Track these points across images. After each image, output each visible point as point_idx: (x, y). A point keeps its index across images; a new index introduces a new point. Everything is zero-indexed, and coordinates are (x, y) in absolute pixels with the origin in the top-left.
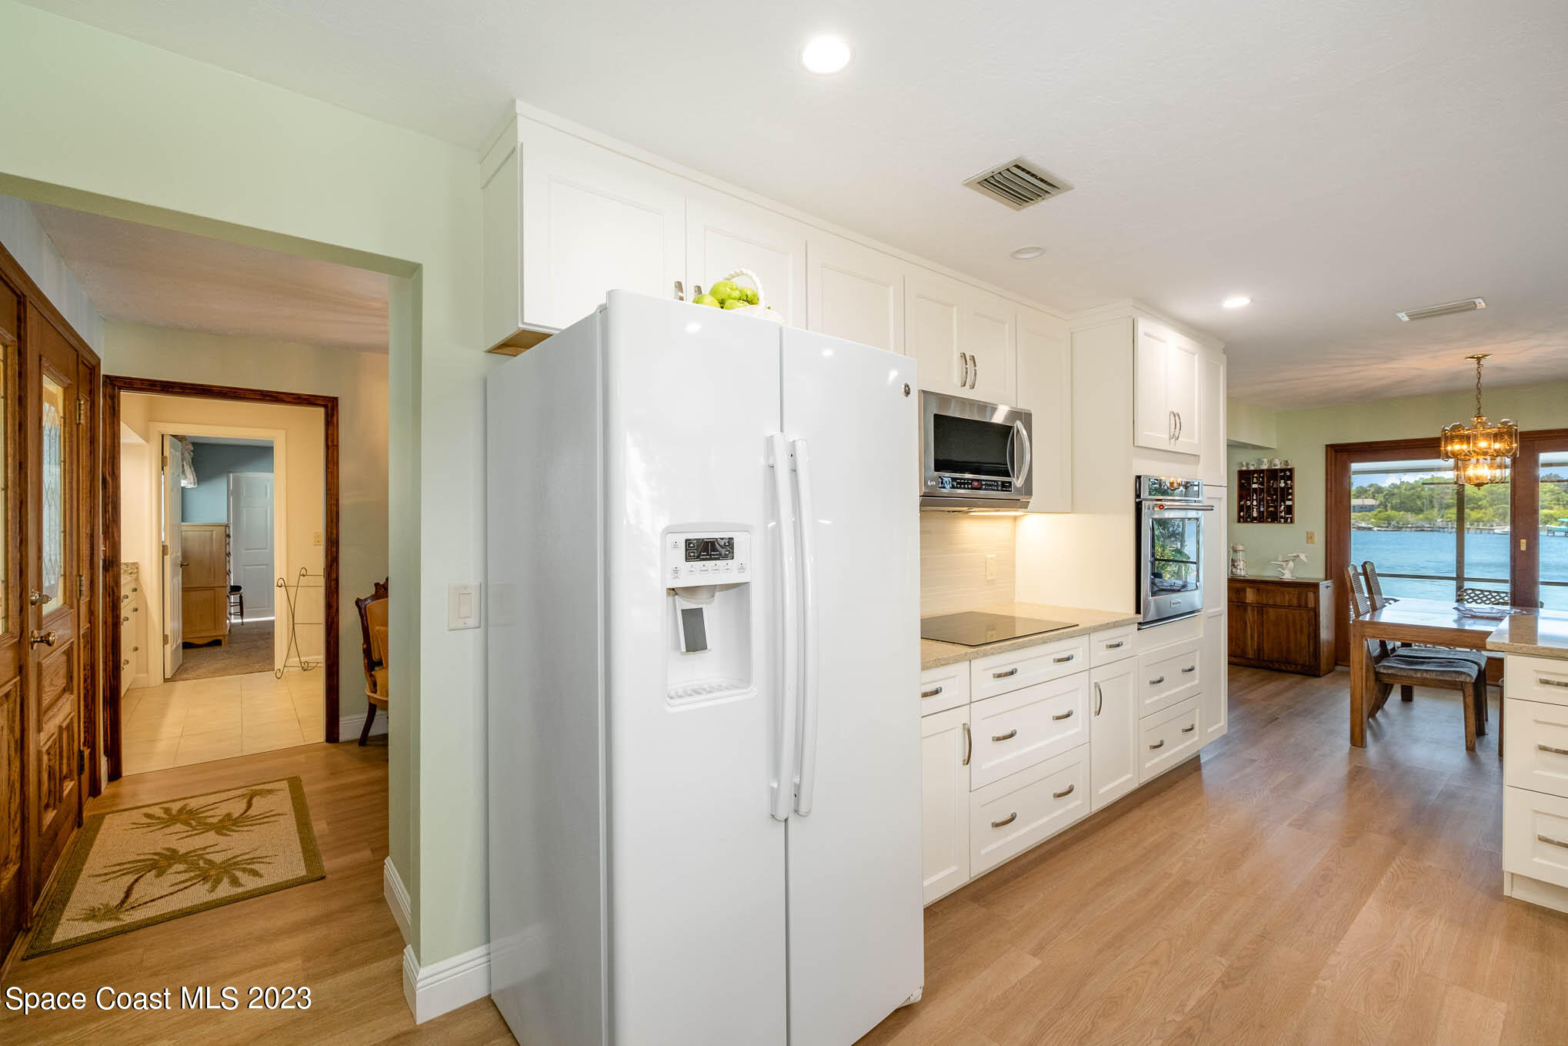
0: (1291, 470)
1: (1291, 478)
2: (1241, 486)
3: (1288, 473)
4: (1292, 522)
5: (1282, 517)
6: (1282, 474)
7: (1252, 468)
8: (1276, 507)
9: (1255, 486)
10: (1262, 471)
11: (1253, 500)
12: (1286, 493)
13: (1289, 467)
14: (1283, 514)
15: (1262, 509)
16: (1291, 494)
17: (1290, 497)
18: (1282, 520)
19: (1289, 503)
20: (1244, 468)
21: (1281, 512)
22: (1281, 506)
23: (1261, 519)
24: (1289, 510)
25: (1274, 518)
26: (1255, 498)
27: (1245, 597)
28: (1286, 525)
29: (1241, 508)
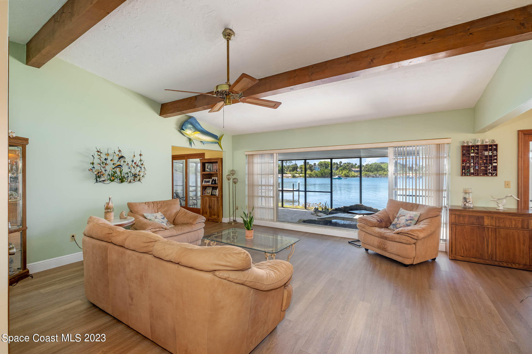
0: (496, 145)
1: (496, 150)
2: (463, 155)
3: (495, 147)
4: (496, 175)
5: (490, 173)
6: (490, 148)
7: (470, 144)
8: (486, 167)
9: (472, 155)
10: (478, 146)
11: (471, 163)
12: (492, 159)
13: (495, 143)
14: (490, 171)
15: (477, 168)
16: (496, 159)
17: (495, 161)
18: (490, 174)
19: (494, 164)
20: (466, 144)
21: (489, 170)
22: (489, 166)
23: (476, 174)
24: (495, 168)
25: (485, 173)
26: (472, 161)
27: (484, 222)
28: (492, 177)
29: (463, 168)
